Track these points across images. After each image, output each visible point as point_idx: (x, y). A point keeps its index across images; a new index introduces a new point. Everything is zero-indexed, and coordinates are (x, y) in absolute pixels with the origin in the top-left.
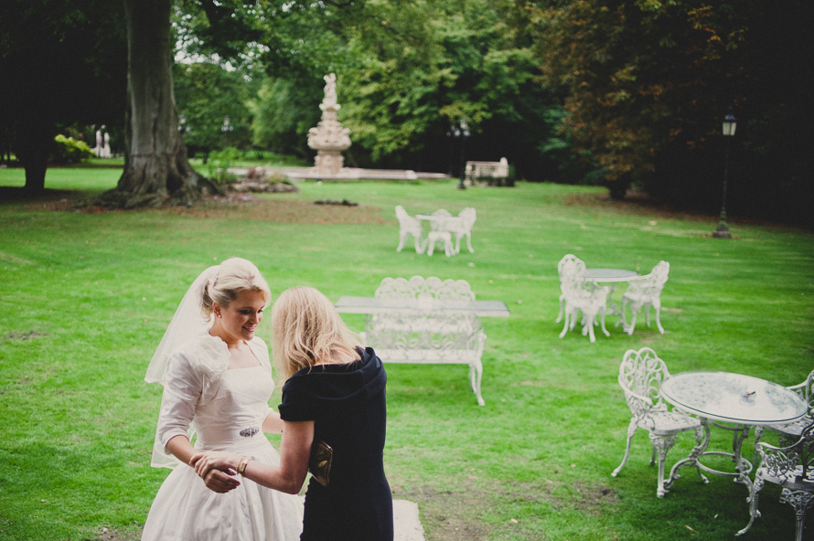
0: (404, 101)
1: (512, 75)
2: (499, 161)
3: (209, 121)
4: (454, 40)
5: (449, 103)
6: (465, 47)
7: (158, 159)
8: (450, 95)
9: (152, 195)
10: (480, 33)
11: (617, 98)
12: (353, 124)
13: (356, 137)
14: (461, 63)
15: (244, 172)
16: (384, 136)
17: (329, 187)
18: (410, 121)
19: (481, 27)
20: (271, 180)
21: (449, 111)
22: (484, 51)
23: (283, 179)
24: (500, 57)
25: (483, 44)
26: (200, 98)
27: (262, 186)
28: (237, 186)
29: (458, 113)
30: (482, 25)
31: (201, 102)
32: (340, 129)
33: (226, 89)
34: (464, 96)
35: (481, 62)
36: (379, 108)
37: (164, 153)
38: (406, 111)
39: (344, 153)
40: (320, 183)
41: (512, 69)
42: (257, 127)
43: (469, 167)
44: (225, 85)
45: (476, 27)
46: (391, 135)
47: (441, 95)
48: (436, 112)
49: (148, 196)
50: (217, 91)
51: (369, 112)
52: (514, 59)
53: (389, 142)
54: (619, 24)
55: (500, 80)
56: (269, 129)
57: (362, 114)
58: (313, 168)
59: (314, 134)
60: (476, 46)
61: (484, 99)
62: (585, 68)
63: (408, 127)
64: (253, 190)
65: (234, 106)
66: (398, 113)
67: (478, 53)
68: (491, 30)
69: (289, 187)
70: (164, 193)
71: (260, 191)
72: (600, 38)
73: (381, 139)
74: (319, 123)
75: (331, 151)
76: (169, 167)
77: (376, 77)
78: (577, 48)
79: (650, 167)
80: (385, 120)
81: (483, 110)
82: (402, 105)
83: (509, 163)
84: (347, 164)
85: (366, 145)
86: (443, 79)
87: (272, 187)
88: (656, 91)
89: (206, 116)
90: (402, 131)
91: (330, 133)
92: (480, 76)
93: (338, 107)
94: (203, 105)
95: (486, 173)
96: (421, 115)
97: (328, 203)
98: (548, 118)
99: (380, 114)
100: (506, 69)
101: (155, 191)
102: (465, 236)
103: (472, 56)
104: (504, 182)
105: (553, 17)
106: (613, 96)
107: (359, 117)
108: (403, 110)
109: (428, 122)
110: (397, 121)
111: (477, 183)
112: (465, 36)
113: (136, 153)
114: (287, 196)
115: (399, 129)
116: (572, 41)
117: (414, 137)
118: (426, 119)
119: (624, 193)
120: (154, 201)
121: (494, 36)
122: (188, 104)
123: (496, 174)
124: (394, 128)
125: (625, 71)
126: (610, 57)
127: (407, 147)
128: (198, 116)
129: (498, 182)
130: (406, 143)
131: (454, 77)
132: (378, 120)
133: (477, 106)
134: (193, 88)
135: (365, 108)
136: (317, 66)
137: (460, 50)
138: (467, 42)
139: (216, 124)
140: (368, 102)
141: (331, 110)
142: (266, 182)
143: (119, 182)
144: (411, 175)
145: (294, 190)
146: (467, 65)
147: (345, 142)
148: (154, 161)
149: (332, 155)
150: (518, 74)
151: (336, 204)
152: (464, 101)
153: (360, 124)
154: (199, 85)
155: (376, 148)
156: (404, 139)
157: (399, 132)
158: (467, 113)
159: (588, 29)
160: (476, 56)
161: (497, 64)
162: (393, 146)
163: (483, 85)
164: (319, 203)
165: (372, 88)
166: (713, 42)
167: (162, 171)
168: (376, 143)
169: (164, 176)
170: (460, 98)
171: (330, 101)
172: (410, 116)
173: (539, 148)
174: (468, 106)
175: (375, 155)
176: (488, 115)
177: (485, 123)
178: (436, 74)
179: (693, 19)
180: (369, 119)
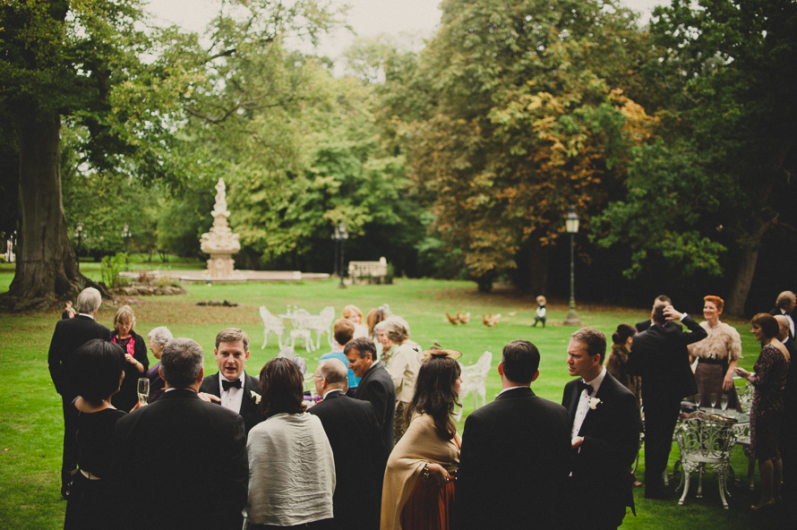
0: (293, 206)
1: (390, 181)
2: (378, 260)
3: (111, 227)
4: (335, 151)
5: (332, 207)
6: (346, 156)
7: (47, 264)
8: (333, 201)
9: (40, 299)
10: (360, 144)
11: (477, 203)
12: (244, 229)
13: (248, 241)
14: (342, 171)
15: (136, 276)
16: (272, 240)
17: (217, 288)
18: (298, 225)
19: (360, 139)
20: (161, 283)
21: (332, 215)
22: (364, 158)
23: (172, 281)
24: (378, 165)
25: (363, 154)
26: (103, 207)
27: (151, 289)
28: (128, 289)
29: (341, 217)
30: (362, 136)
31: (104, 209)
32: (230, 234)
33: (127, 198)
34: (347, 201)
35: (362, 171)
36: (269, 215)
37: (52, 259)
38: (294, 216)
39: (234, 256)
40: (209, 285)
41: (390, 176)
42: (160, 233)
43: (352, 266)
44: (127, 194)
45: (357, 138)
46: (280, 238)
47: (324, 200)
48: (321, 216)
49: (36, 300)
50: (120, 199)
51: (259, 219)
52: (391, 167)
53: (279, 245)
54: (475, 135)
55: (378, 186)
56: (171, 234)
57: (253, 219)
58: (206, 271)
59: (206, 239)
60: (356, 156)
61: (365, 203)
62: (447, 174)
63: (296, 231)
64: (143, 293)
65: (134, 213)
66: (286, 218)
67: (358, 161)
68: (369, 141)
69: (178, 289)
70: (52, 297)
71: (149, 293)
72: (459, 147)
73: (270, 243)
74: (211, 229)
75: (222, 254)
76: (57, 273)
78: (439, 157)
79: (512, 264)
80: (274, 225)
81: (364, 213)
82: (289, 211)
83: (387, 262)
84: (238, 266)
85: (257, 249)
86: (326, 186)
87: (160, 290)
88: (510, 193)
89: (108, 223)
90: (291, 235)
91: (221, 238)
92: (361, 183)
93: (228, 214)
94: (106, 213)
95: (365, 272)
96: (307, 220)
97: (210, 304)
98: (425, 220)
99: (270, 220)
100: (385, 176)
101: (44, 296)
102: (326, 332)
103: (353, 165)
104: (382, 280)
105: (417, 129)
106: (473, 201)
107: (250, 222)
108: (290, 215)
109: (315, 225)
110: (286, 225)
111: (358, 281)
112: (346, 147)
113: (26, 259)
114: (174, 298)
115: (287, 233)
116: (433, 150)
117: (301, 241)
118: (312, 222)
119: (491, 287)
120: (41, 305)
121: (372, 145)
122: (92, 212)
123: (375, 274)
124: (284, 232)
125: (483, 177)
126: (468, 164)
127: (295, 250)
128: (101, 223)
129: (377, 281)
130: (293, 245)
131: (337, 184)
132: (267, 225)
133: (359, 210)
134: (96, 197)
135: (256, 214)
136: (189, 177)
137: (342, 160)
138: (348, 151)
139: (118, 230)
140: (259, 209)
141: (221, 216)
142: (155, 285)
143: (10, 287)
144: (297, 275)
145: (182, 292)
146: (348, 173)
147: (235, 246)
148: (43, 266)
149: (223, 259)
150: (395, 180)
151: (217, 304)
152: (347, 206)
153: (252, 229)
154: (102, 193)
155: (266, 251)
156: (292, 242)
157: (287, 236)
158: (349, 216)
159: (447, 140)
160: (357, 165)
161: (375, 171)
162: (282, 249)
163: (363, 191)
164: (202, 304)
166: (557, 149)
167: (50, 276)
168: (267, 246)
169: (52, 281)
170: (343, 203)
171: (221, 209)
172: (297, 221)
173: (417, 247)
174: (350, 211)
175: (266, 257)
176: (369, 219)
177: (366, 226)
178: (320, 181)
179: (538, 129)
180: (259, 224)
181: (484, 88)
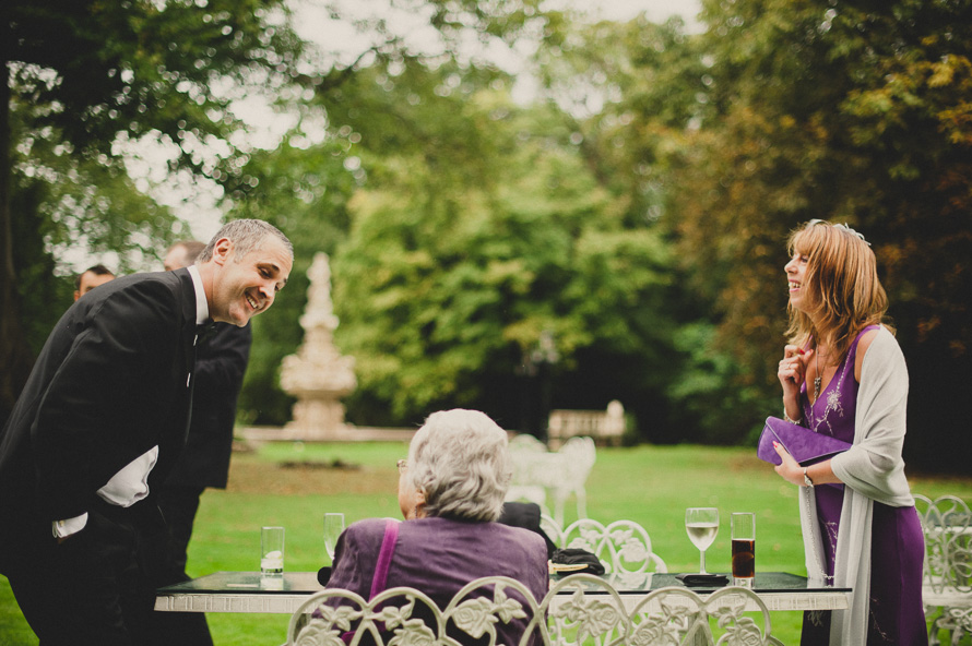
0: (447, 317)
1: (624, 273)
2: (606, 409)
4: (524, 220)
5: (518, 318)
6: (542, 228)
10: (568, 208)
12: (359, 358)
13: (367, 377)
14: (536, 253)
16: (412, 377)
18: (456, 350)
19: (569, 200)
21: (520, 332)
22: (576, 234)
24: (603, 244)
25: (574, 226)
29: (535, 334)
32: (335, 355)
34: (546, 307)
35: (572, 253)
36: (404, 331)
38: (450, 334)
39: (342, 399)
41: (623, 264)
43: (555, 420)
45: (561, 198)
46: (423, 375)
47: (507, 304)
48: (498, 335)
51: (388, 338)
53: (422, 386)
54: (817, 145)
55: (603, 282)
59: (292, 367)
60: (561, 229)
61: (578, 312)
63: (454, 362)
66: (435, 337)
67: (564, 236)
69: (239, 448)
72: (784, 171)
73: (407, 383)
74: (301, 349)
75: (323, 396)
77: (398, 280)
80: (413, 350)
81: (577, 330)
82: (441, 325)
84: (350, 419)
85: (383, 392)
86: (509, 281)
90: (443, 368)
91: (319, 367)
92: (568, 276)
93: (334, 324)
95: (588, 428)
96: (474, 340)
97: (305, 465)
99: (405, 341)
100: (615, 264)
102: (573, 493)
103: (555, 243)
104: (617, 441)
107: (371, 346)
108: (444, 332)
109: (488, 352)
110: (434, 350)
115: (439, 364)
117: (464, 378)
118: (482, 345)
123: (604, 431)
127: (453, 395)
130: (449, 387)
131: (528, 277)
132: (402, 349)
133: (566, 324)
135: (380, 331)
137: (535, 233)
138: (548, 221)
140: (386, 322)
141: (321, 327)
146: (547, 258)
147: (346, 383)
149: (324, 404)
150: (633, 272)
151: (320, 466)
152: (545, 316)
153: (374, 357)
155: (400, 397)
156: (446, 380)
157: (436, 370)
158: (550, 334)
160: (563, 243)
161: (597, 255)
162: (429, 393)
163: (576, 290)
164: (289, 465)
165: (392, 298)
168: (399, 388)
170: (539, 312)
171: (319, 314)
172: (455, 343)
173: (668, 391)
174: (551, 325)
175: (399, 407)
176: (585, 339)
177: (580, 352)
178: (497, 272)
179: (948, 125)
180: (388, 349)
181: (834, 54)
